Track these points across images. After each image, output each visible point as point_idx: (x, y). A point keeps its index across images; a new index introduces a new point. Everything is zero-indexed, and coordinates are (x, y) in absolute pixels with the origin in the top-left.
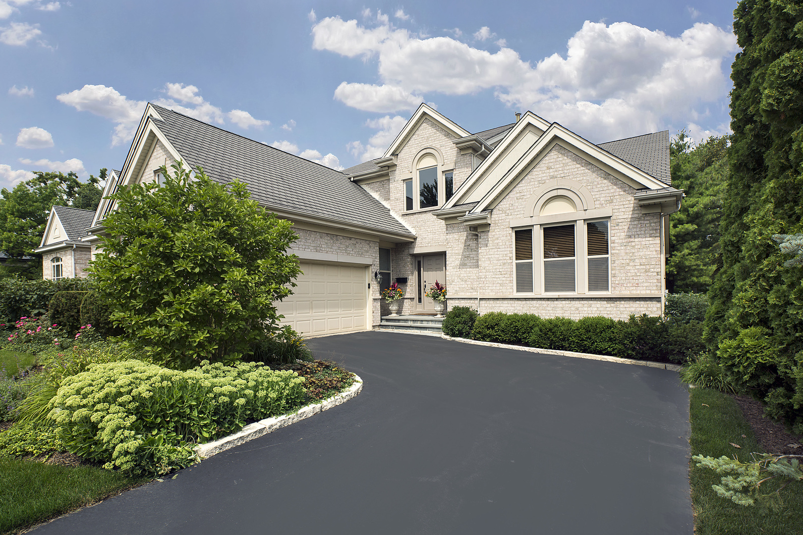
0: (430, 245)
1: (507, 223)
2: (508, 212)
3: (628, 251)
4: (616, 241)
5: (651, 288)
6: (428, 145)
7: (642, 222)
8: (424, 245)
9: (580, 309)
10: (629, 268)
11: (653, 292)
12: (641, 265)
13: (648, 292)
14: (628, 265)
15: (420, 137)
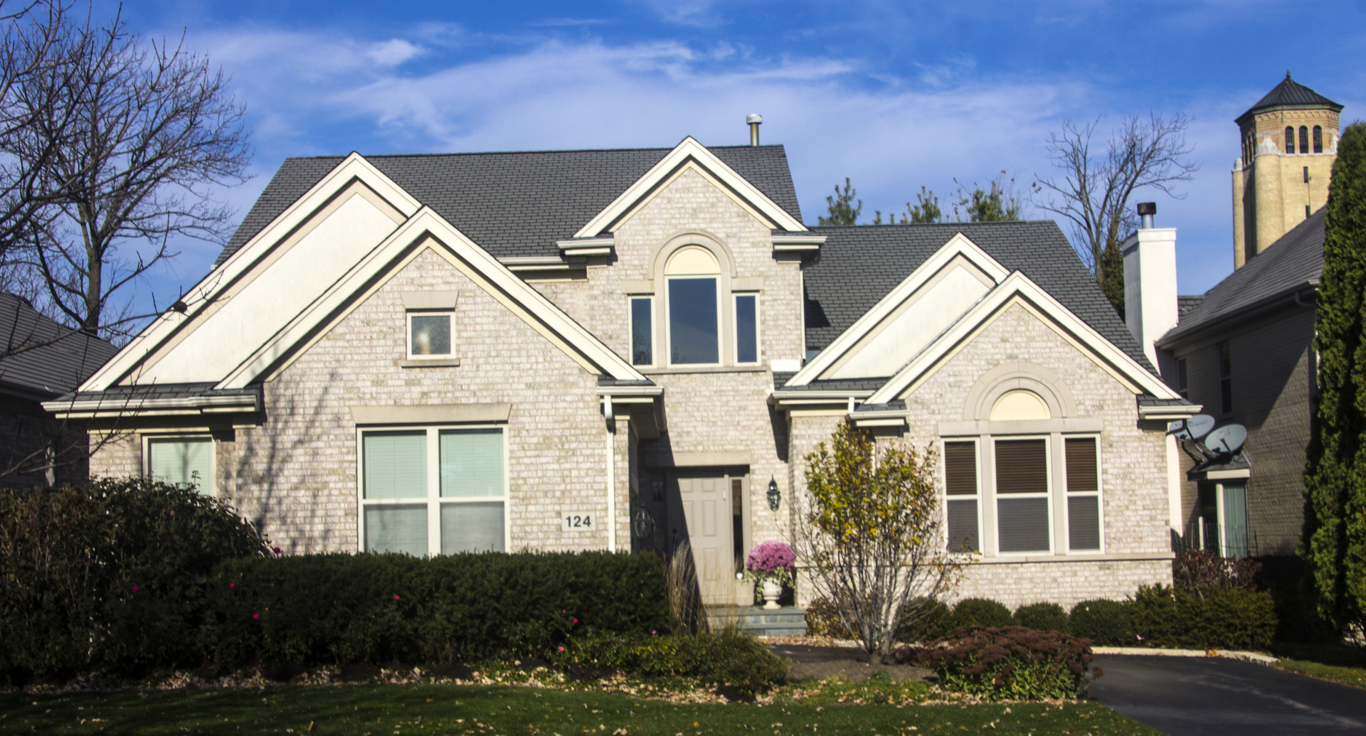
0: (700, 448)
1: (932, 428)
2: (933, 407)
3: (1126, 487)
4: (1110, 471)
5: (1158, 545)
6: (694, 226)
7: (1144, 444)
8: (687, 448)
9: (1059, 580)
10: (1128, 513)
11: (1161, 550)
12: (1144, 509)
13: (1155, 550)
14: (1127, 508)
15: (675, 205)
